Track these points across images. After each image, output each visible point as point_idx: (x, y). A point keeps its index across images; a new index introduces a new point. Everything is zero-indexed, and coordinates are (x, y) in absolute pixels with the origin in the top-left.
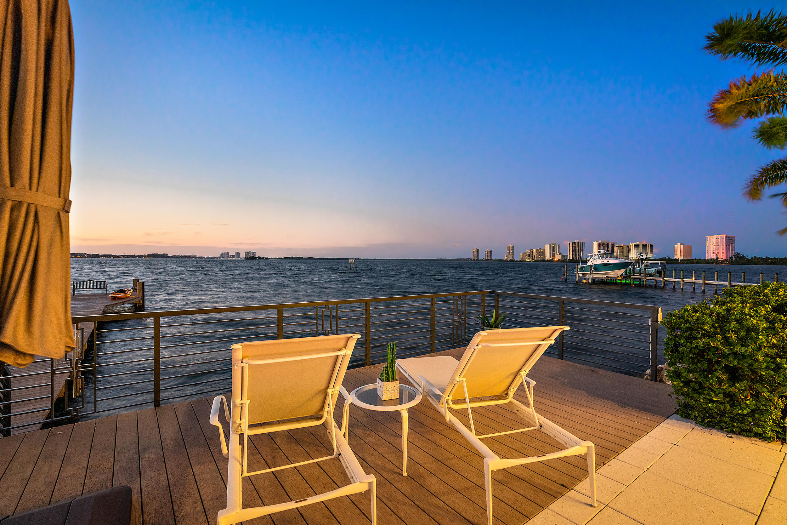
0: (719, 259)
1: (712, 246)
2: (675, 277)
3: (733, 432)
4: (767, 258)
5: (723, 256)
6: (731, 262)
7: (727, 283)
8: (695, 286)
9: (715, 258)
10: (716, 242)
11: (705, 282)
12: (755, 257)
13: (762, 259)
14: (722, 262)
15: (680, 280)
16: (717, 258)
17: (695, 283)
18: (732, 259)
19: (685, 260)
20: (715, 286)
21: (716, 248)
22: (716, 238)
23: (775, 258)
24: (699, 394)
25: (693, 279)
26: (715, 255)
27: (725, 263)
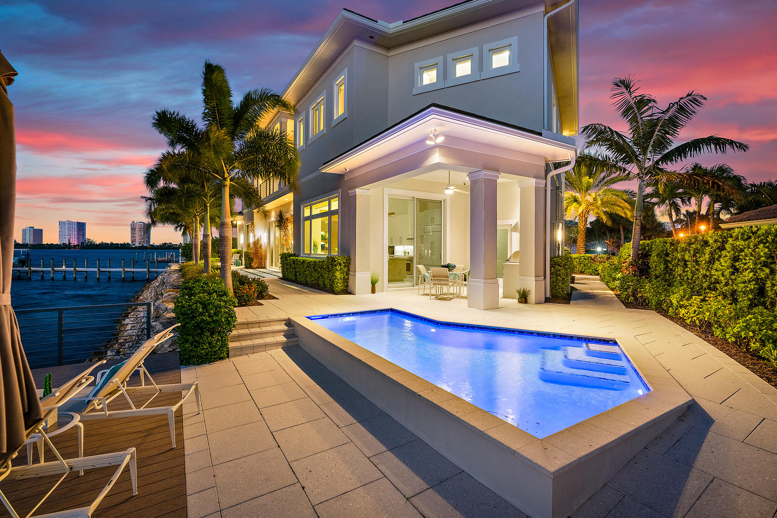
0: (71, 244)
1: (64, 231)
2: (43, 266)
3: (211, 362)
4: (112, 244)
5: (75, 241)
6: (82, 247)
7: (96, 270)
8: (65, 274)
9: (67, 244)
10: (68, 227)
11: (76, 270)
12: (102, 242)
13: (108, 244)
14: (75, 247)
15: (50, 269)
16: (70, 243)
17: (65, 272)
18: (83, 245)
19: (35, 245)
20: (85, 273)
21: (68, 233)
22: (68, 224)
23: (117, 244)
24: (197, 347)
25: (64, 267)
26: (67, 240)
27: (77, 248)
